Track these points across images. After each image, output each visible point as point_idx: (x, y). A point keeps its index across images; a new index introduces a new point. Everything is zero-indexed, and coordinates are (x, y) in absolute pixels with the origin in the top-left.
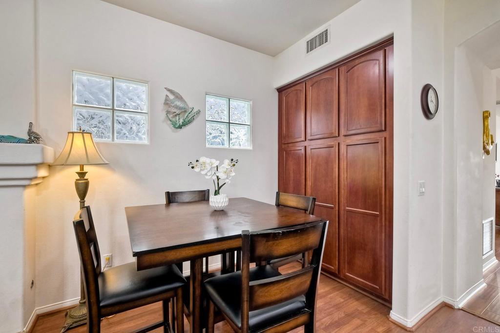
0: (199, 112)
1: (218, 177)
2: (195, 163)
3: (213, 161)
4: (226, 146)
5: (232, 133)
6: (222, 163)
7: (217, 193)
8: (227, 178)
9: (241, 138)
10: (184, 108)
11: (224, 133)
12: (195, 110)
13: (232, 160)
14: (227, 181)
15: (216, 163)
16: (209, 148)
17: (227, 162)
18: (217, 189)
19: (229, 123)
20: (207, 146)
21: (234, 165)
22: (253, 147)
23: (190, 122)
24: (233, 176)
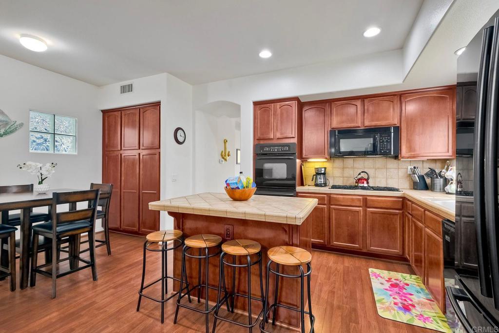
0: (21, 125)
1: (41, 174)
2: (22, 166)
3: (38, 164)
4: (51, 151)
5: (56, 141)
6: (44, 165)
7: (40, 183)
8: (49, 174)
9: (67, 146)
10: (6, 121)
11: (49, 141)
12: (18, 123)
13: (53, 163)
14: (48, 176)
15: (40, 165)
16: (32, 153)
17: (48, 165)
18: (40, 181)
19: (54, 134)
20: (31, 151)
21: (54, 167)
22: (78, 153)
23: (12, 132)
24: (53, 173)
